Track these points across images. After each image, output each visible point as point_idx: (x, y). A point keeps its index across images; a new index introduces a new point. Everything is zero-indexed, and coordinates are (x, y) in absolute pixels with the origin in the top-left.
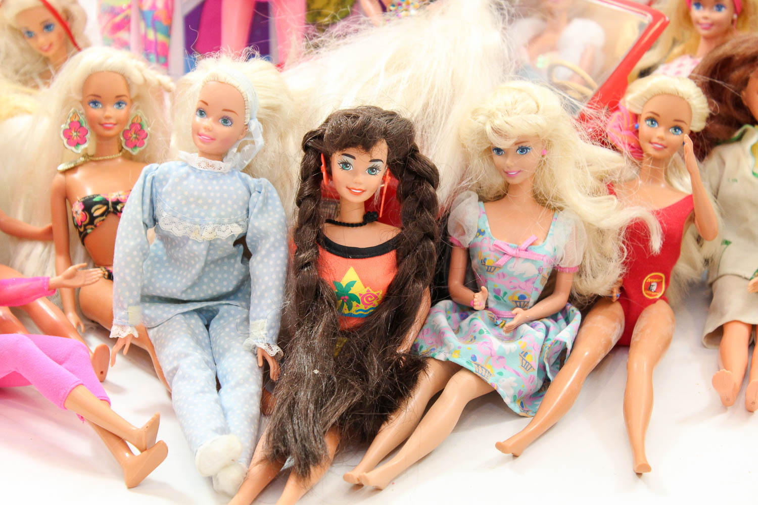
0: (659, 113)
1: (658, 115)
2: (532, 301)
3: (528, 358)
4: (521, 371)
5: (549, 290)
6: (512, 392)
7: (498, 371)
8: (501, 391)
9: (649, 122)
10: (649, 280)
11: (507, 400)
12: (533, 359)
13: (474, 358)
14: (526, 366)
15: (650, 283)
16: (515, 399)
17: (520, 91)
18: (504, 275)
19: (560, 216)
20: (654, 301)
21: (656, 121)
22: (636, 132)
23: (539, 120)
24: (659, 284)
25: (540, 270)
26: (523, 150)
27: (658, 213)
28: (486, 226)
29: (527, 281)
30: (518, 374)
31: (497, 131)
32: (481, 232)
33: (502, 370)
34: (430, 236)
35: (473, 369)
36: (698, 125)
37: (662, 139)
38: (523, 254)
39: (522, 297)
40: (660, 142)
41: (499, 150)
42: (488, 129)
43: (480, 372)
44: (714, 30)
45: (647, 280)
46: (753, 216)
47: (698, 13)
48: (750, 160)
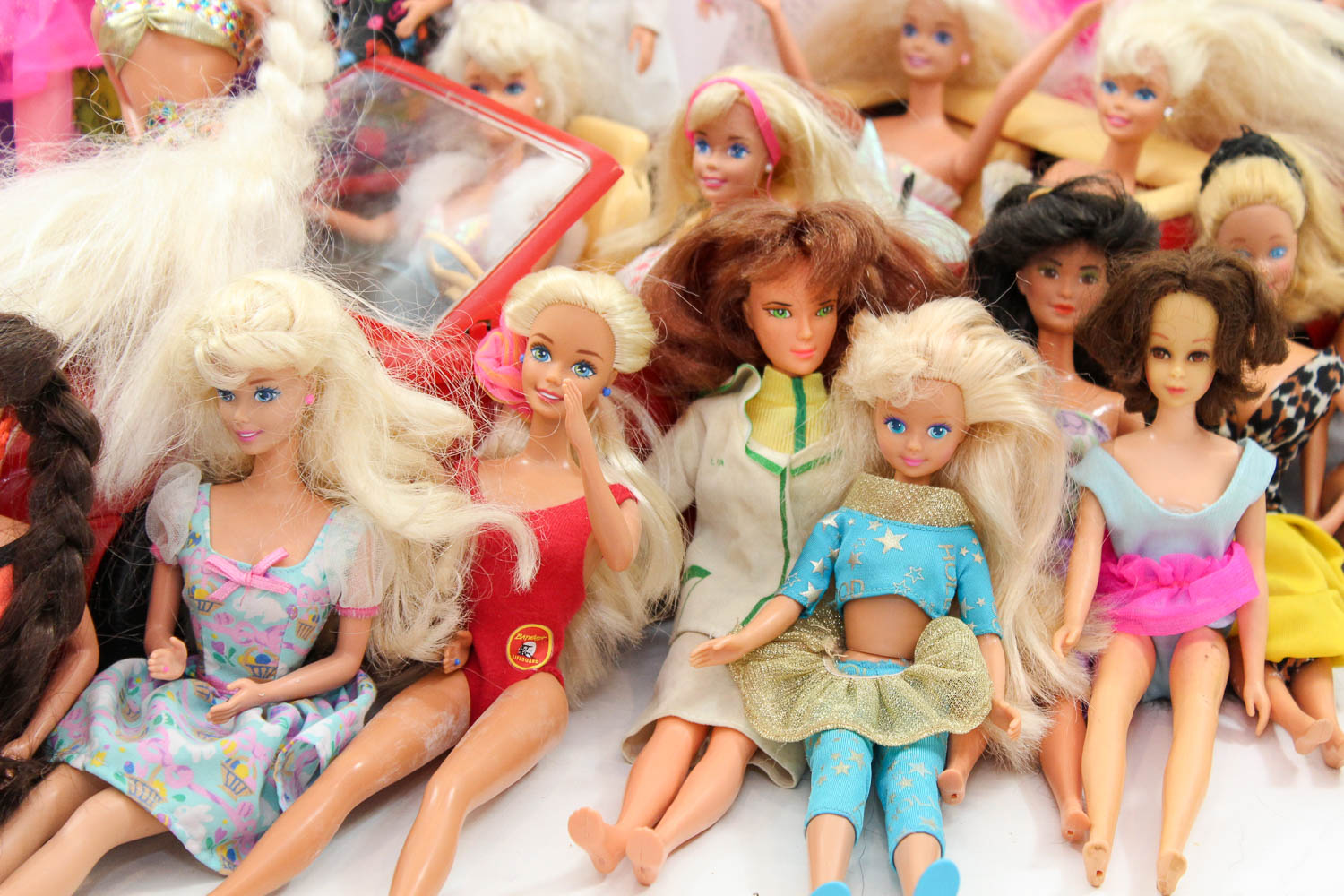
0: (553, 339)
1: (550, 340)
2: (282, 666)
3: (240, 771)
4: (223, 794)
5: (322, 648)
6: (201, 831)
7: (178, 792)
8: (178, 830)
9: (536, 353)
10: (521, 637)
11: (193, 847)
12: (252, 773)
13: (129, 768)
14: (236, 786)
15: (523, 641)
16: (210, 846)
17: (268, 287)
18: (228, 619)
19: (338, 516)
20: (528, 675)
21: (548, 352)
22: (519, 368)
23: (292, 344)
24: (541, 645)
25: (292, 612)
26: (265, 393)
27: (531, 517)
28: (203, 527)
29: (270, 630)
30: (215, 799)
31: (213, 359)
32: (194, 538)
33: (185, 791)
34: (73, 543)
35: (124, 787)
36: (632, 361)
37: (555, 383)
38: (259, 582)
39: (263, 659)
40: (550, 390)
41: (226, 393)
42: (199, 352)
43: (140, 794)
44: (726, 189)
45: (516, 636)
46: (747, 529)
47: (703, 159)
48: (746, 427)
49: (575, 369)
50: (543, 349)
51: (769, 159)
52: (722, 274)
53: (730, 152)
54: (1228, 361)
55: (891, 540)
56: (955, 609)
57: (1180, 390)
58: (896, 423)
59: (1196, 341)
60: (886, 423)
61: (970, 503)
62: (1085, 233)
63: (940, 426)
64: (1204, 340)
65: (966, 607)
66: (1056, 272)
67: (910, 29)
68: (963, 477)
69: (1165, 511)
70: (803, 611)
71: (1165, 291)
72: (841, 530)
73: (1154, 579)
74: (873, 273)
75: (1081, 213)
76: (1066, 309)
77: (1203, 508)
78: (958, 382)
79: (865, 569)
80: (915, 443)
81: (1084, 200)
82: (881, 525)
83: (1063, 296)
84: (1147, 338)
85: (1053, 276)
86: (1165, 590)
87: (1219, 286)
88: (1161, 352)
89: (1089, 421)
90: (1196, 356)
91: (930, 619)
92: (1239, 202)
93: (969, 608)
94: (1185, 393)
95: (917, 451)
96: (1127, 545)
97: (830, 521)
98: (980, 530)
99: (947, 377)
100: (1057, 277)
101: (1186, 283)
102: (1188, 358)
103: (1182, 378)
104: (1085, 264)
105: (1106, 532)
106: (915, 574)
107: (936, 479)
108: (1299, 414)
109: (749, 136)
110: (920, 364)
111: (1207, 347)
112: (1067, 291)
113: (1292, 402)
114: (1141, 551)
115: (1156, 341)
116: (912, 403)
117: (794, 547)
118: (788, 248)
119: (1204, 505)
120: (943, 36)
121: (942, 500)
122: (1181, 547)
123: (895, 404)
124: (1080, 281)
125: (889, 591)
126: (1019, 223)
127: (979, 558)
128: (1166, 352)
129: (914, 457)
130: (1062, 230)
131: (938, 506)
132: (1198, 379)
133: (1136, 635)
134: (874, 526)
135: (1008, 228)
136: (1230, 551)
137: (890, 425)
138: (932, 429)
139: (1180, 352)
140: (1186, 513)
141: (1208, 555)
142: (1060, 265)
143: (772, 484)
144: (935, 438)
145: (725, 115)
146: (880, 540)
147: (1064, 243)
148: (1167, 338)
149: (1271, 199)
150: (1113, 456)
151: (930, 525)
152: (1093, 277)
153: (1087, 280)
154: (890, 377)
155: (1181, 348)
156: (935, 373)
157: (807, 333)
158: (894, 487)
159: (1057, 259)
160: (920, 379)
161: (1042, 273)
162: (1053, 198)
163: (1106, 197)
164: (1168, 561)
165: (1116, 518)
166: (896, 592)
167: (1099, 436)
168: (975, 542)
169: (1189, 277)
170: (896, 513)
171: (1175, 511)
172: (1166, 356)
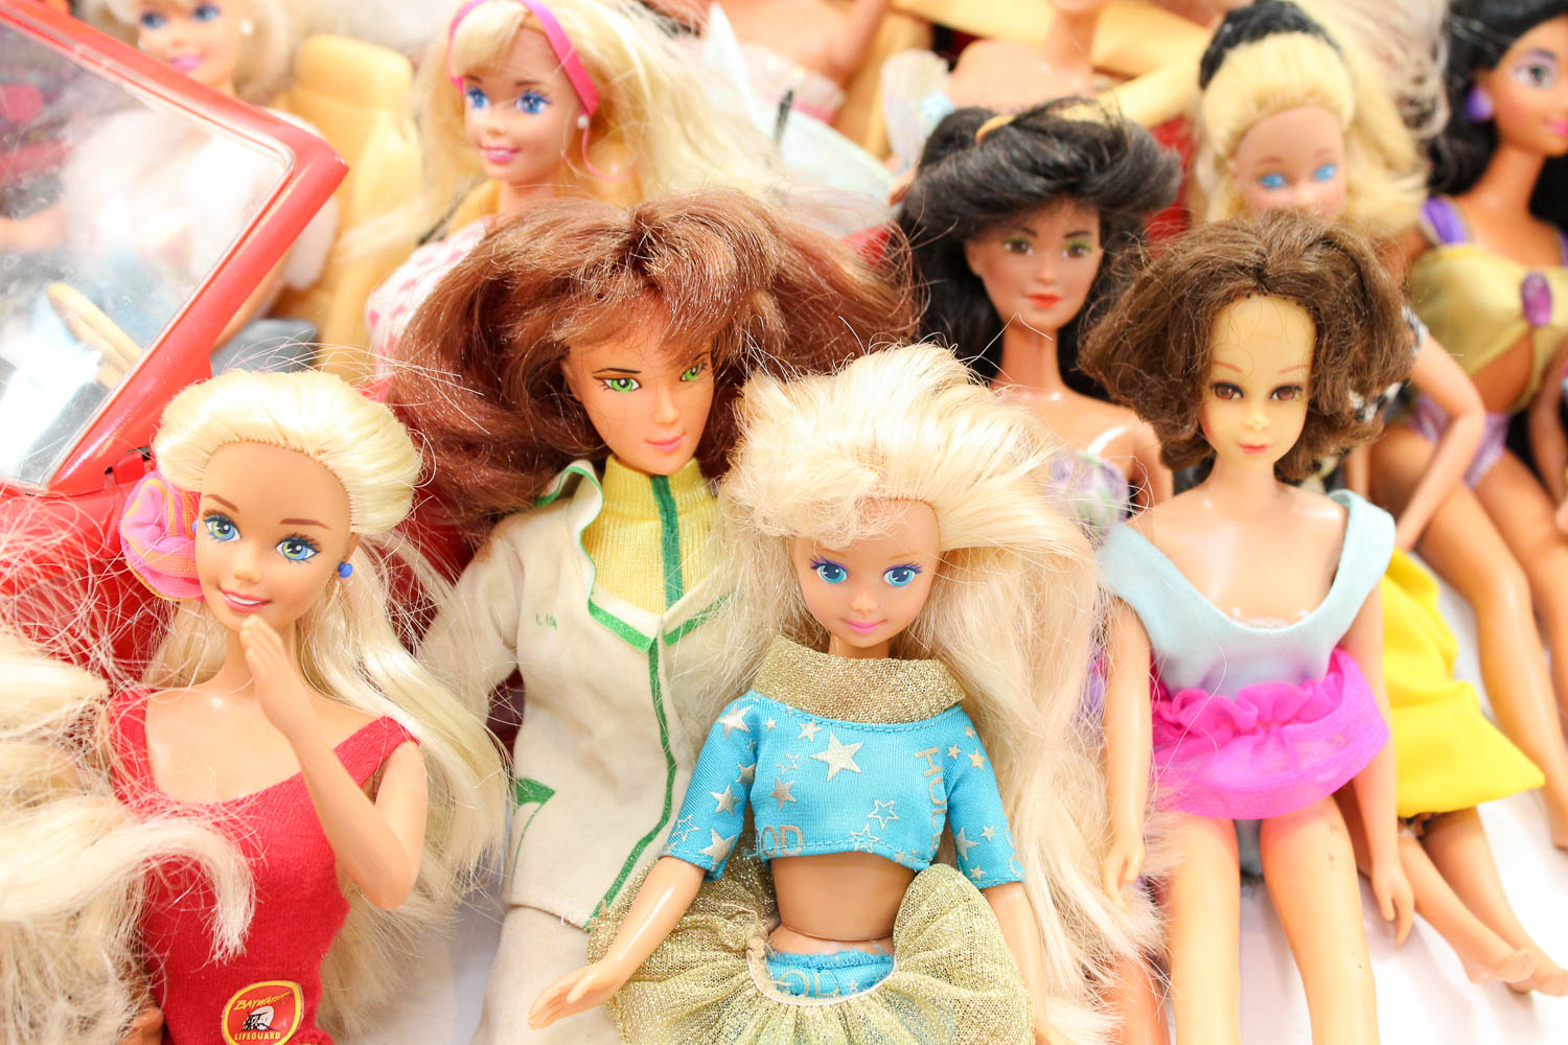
10: (243, 1004)
15: (249, 1011)
24: (283, 1007)
36: (380, 517)
37: (250, 579)
44: (520, 164)
45: (235, 1004)
46: (606, 727)
47: (482, 117)
48: (586, 570)
49: (283, 549)
50: (225, 522)
51: (582, 107)
52: (520, 331)
53: (519, 105)
54: (1333, 396)
55: (839, 755)
56: (949, 850)
57: (1261, 448)
58: (831, 569)
59: (1283, 372)
60: (815, 568)
61: (955, 672)
62: (1068, 184)
63: (905, 568)
64: (1298, 367)
65: (965, 842)
66: (1028, 245)
68: (943, 635)
69: (1242, 627)
70: (708, 876)
71: (1229, 299)
72: (754, 736)
73: (1229, 726)
74: (767, 305)
75: (1061, 154)
76: (1046, 300)
77: (1299, 619)
78: (930, 499)
79: (801, 810)
80: (864, 598)
81: (1065, 134)
82: (819, 728)
83: (1043, 282)
84: (1208, 369)
85: (1025, 251)
86: (1249, 739)
87: (1314, 280)
88: (1228, 390)
89: (1095, 464)
90: (1283, 392)
91: (914, 874)
93: (971, 843)
95: (870, 611)
96: (1186, 678)
97: (734, 719)
98: (975, 711)
99: (910, 492)
100: (1030, 252)
101: (1263, 280)
102: (1271, 396)
103: (1264, 429)
104: (1072, 229)
105: (1152, 658)
106: (884, 812)
107: (901, 647)
109: (549, 80)
110: (866, 480)
111: (1300, 376)
112: (1048, 274)
114: (1206, 683)
115: (1220, 374)
116: (857, 542)
117: (680, 755)
118: (626, 282)
119: (1303, 612)
122: (1269, 673)
123: (826, 544)
124: (1065, 254)
125: (844, 847)
126: (970, 178)
127: (978, 759)
128: (1236, 389)
129: (863, 621)
130: (1036, 184)
131: (909, 690)
132: (1285, 425)
133: (1212, 816)
134: (809, 730)
135: (955, 187)
136: (1335, 665)
137: (820, 571)
138: (892, 572)
139: (1260, 386)
140: (1276, 626)
141: (1305, 678)
142: (1034, 234)
143: (639, 666)
144: (896, 586)
145: (508, 49)
146: (821, 756)
147: (1040, 203)
148: (1237, 370)
149: (1316, 97)
150: (1152, 540)
151: (900, 721)
152: (1083, 247)
153: (1075, 251)
154: (819, 507)
155: (1260, 384)
156: (891, 490)
157: (669, 413)
158: (835, 663)
159: (1028, 224)
160: (870, 505)
161: (1008, 247)
162: (1012, 130)
163: (1093, 125)
164: (1249, 697)
165: (1168, 641)
166: (856, 846)
167: (1111, 486)
168: (970, 732)
169: (1269, 272)
170: (837, 707)
171: (1259, 626)
172: (1237, 395)
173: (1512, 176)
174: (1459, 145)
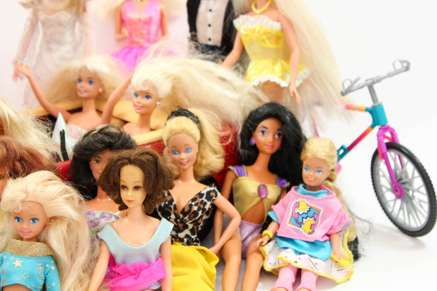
55: (18, 263)
57: (131, 201)
58: (18, 219)
59: (135, 183)
60: (15, 219)
61: (50, 248)
63: (35, 219)
64: (139, 182)
67: (80, 80)
68: (46, 238)
69: (130, 247)
71: (123, 165)
73: (128, 273)
74: (18, 164)
77: (144, 244)
78: (39, 202)
79: (7, 275)
80: (25, 226)
82: (15, 257)
85: (99, 163)
86: (133, 276)
88: (124, 187)
89: (113, 215)
90: (136, 188)
92: (174, 133)
93: (49, 287)
94: (133, 202)
95: (26, 229)
96: (118, 260)
98: (54, 257)
99: (34, 200)
101: (131, 162)
102: (134, 189)
103: (131, 196)
106: (25, 275)
107: (36, 239)
108: (199, 209)
110: (23, 196)
111: (140, 184)
113: (196, 205)
114: (124, 262)
115: (122, 183)
120: (91, 82)
121: (38, 247)
122: (137, 260)
123: (16, 212)
125: (14, 283)
127: (53, 268)
128: (126, 187)
129: (25, 231)
131: (36, 249)
134: (12, 258)
136: (157, 260)
137: (16, 220)
138: (31, 220)
139: (131, 187)
140: (138, 247)
141: (148, 262)
142: (101, 158)
144: (33, 224)
146: (14, 263)
147: (101, 150)
148: (125, 182)
149: (184, 132)
150: (113, 227)
151: (33, 256)
154: (12, 201)
155: (130, 185)
156: (29, 199)
160: (23, 202)
161: (95, 161)
162: (98, 134)
164: (133, 265)
166: (17, 283)
168: (52, 262)
169: (131, 159)
170: (19, 252)
171: (134, 247)
172: (126, 189)
173: (262, 161)
174: (246, 152)
